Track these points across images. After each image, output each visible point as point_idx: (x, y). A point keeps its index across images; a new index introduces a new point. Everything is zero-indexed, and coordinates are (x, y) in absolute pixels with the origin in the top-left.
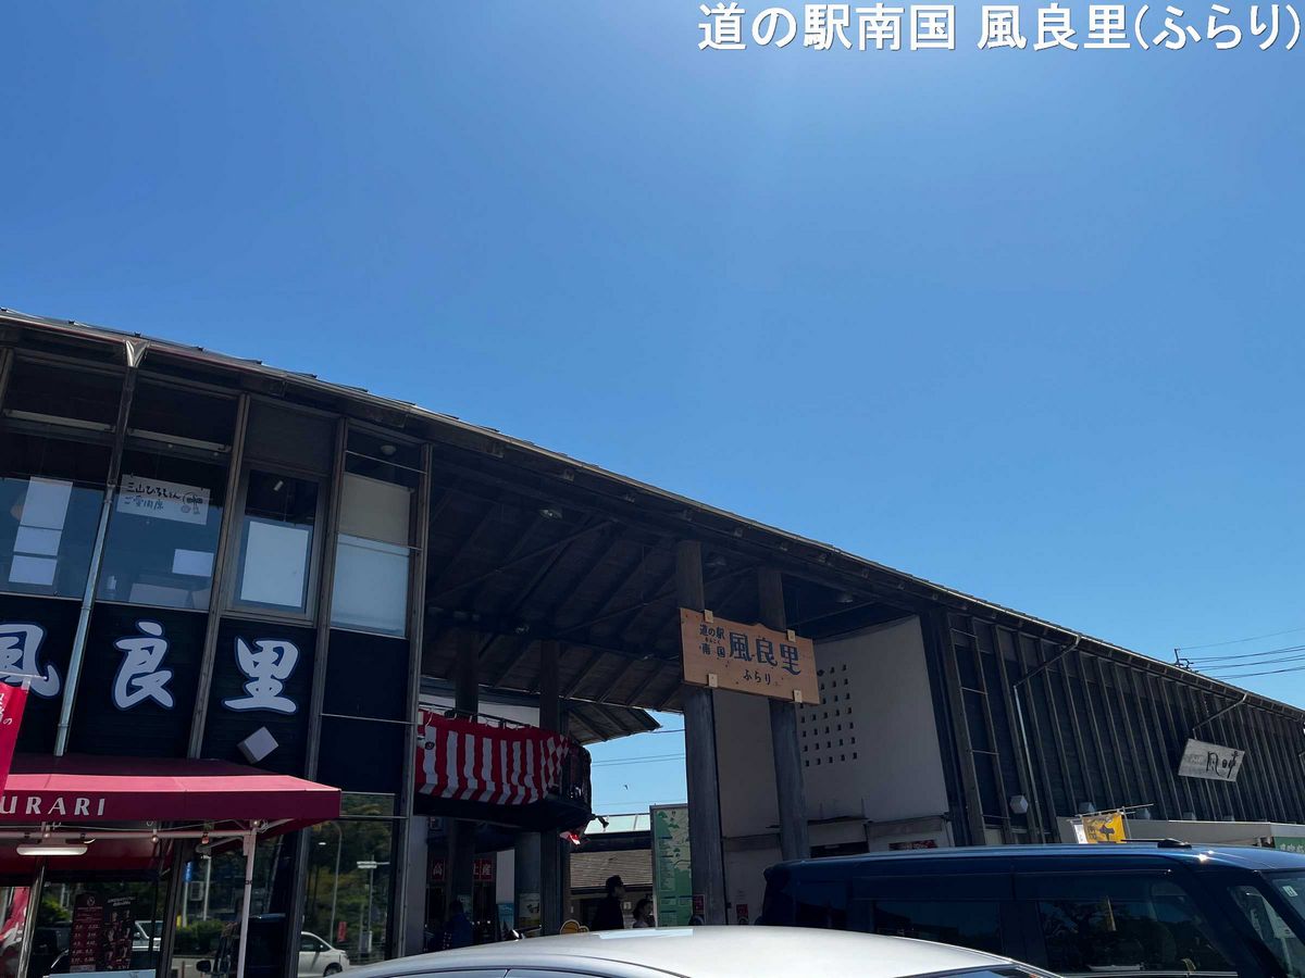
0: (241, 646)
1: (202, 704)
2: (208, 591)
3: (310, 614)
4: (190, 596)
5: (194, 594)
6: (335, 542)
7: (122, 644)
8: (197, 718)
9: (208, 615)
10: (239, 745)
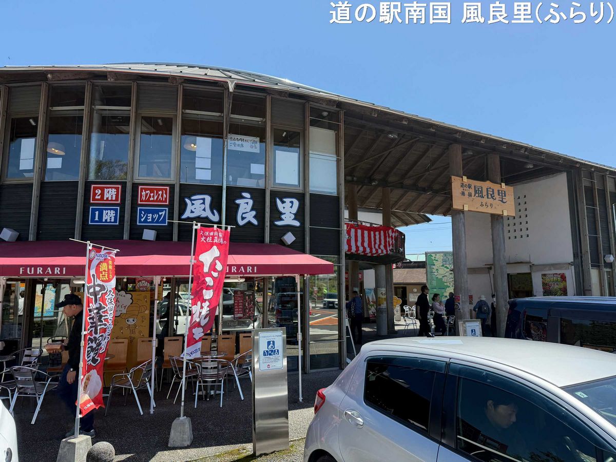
0: (278, 201)
1: (268, 224)
2: (264, 179)
3: (301, 188)
4: (258, 182)
5: (259, 181)
6: (309, 157)
7: (238, 202)
8: (267, 228)
9: (265, 189)
10: (282, 238)
